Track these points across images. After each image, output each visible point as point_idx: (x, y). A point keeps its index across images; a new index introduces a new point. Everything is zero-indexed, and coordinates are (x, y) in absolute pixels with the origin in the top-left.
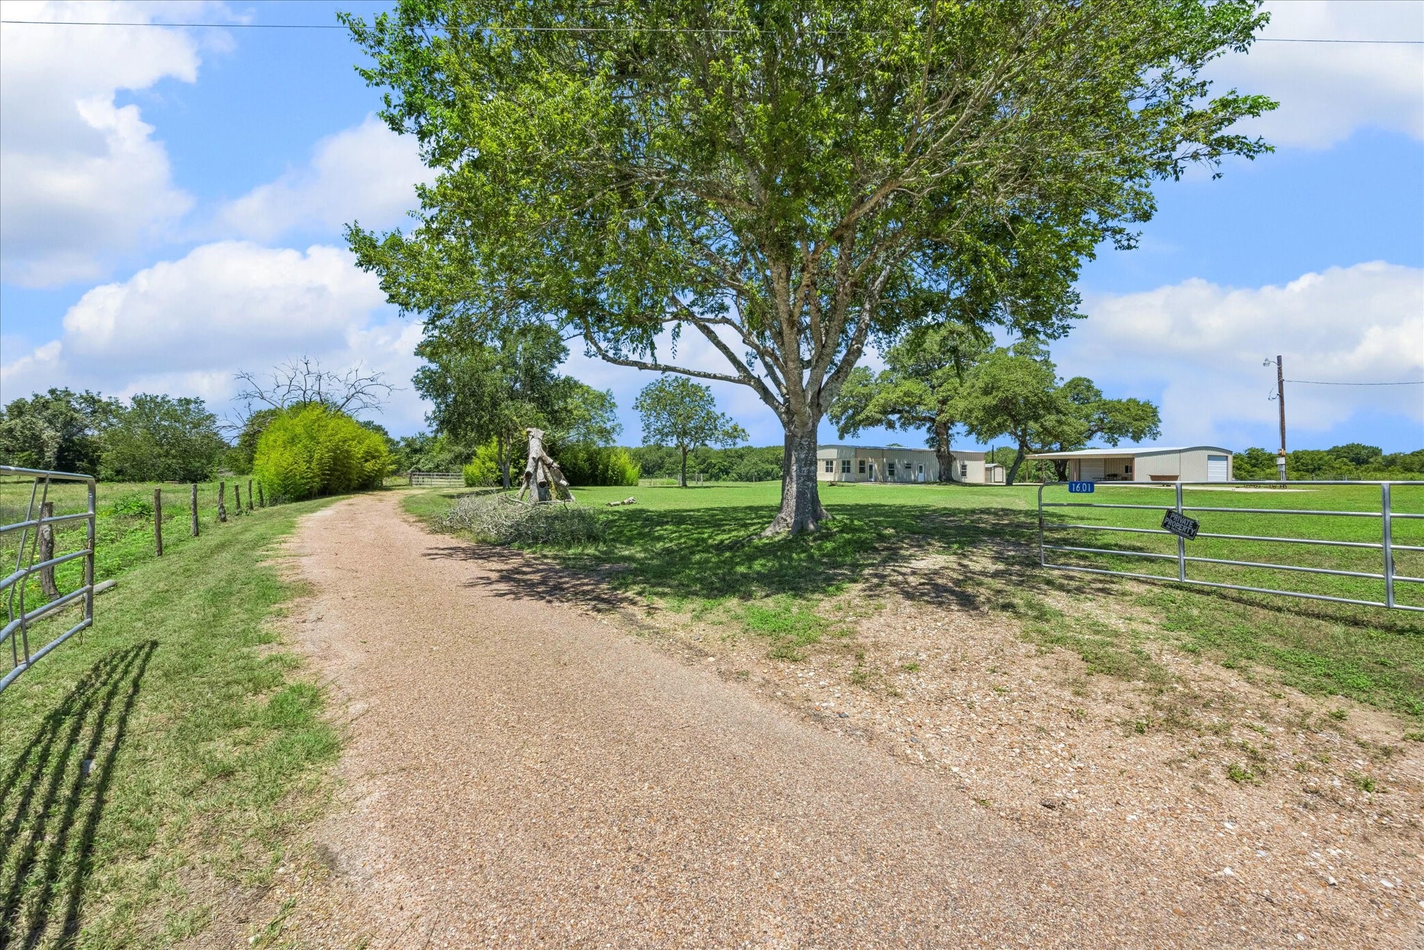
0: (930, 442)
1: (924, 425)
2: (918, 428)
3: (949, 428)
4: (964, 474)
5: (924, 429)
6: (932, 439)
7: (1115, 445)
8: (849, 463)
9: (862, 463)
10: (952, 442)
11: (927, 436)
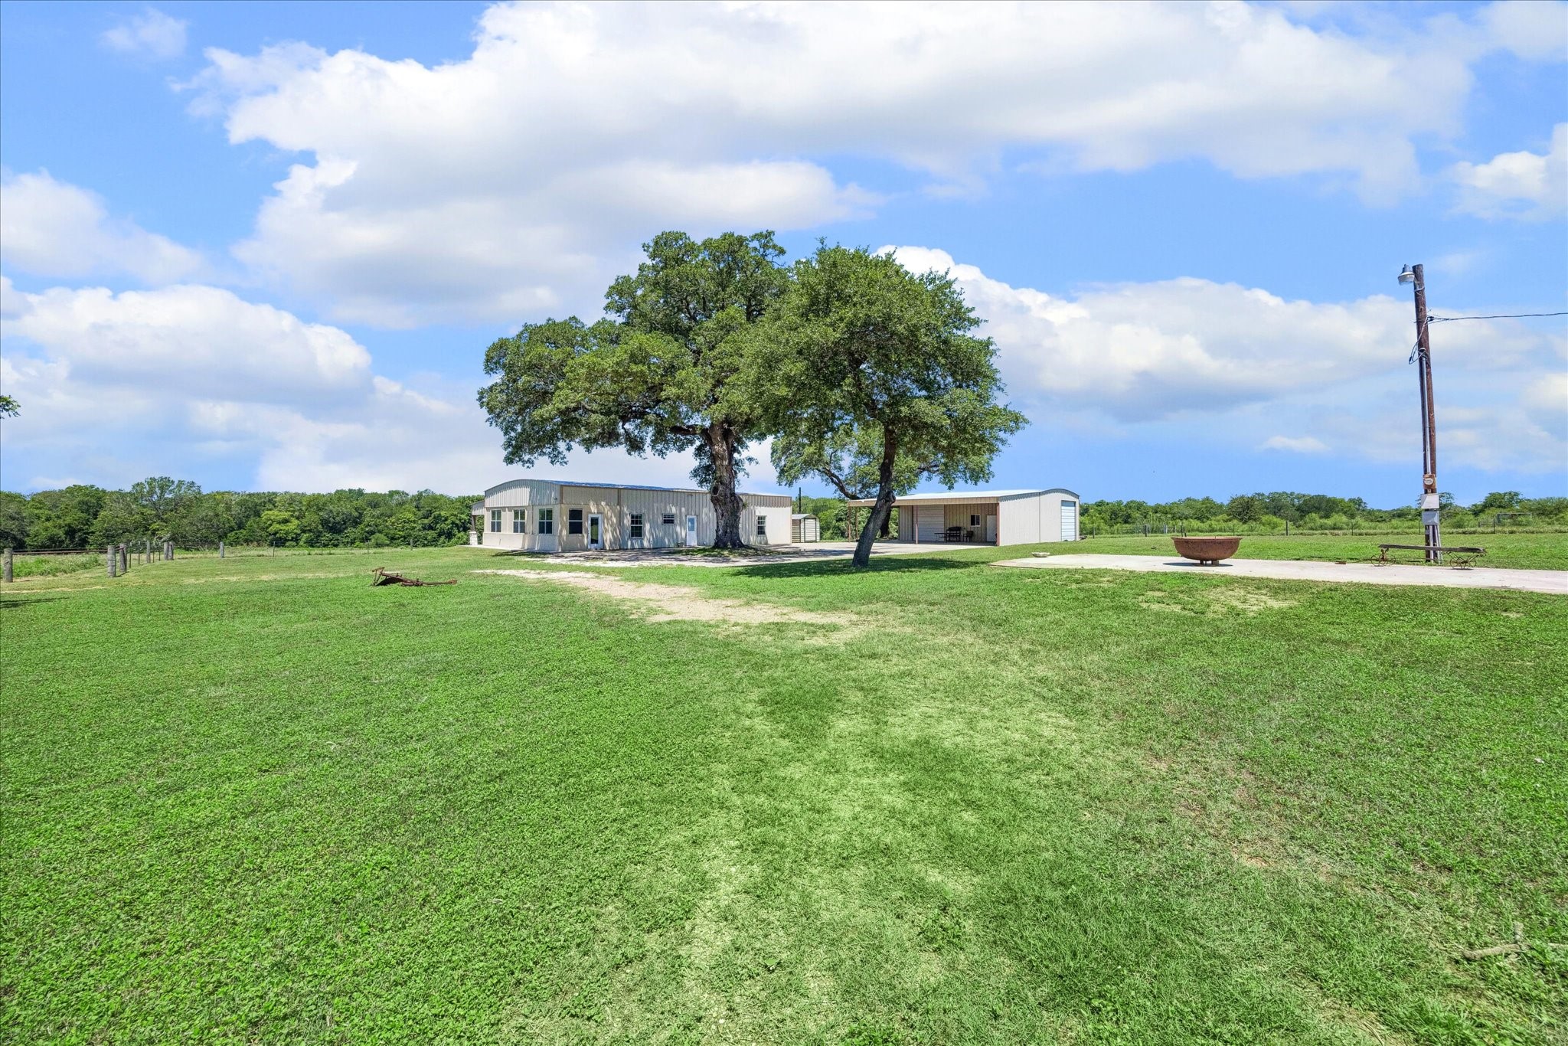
0: (703, 473)
1: (691, 443)
2: (681, 449)
3: (735, 450)
4: (761, 531)
5: (691, 450)
6: (707, 468)
7: (951, 488)
8: (550, 512)
9: (576, 514)
10: (740, 475)
11: (695, 463)
